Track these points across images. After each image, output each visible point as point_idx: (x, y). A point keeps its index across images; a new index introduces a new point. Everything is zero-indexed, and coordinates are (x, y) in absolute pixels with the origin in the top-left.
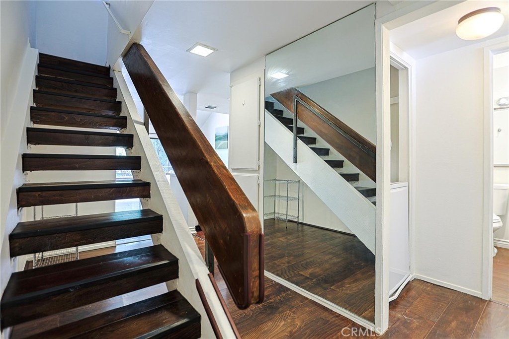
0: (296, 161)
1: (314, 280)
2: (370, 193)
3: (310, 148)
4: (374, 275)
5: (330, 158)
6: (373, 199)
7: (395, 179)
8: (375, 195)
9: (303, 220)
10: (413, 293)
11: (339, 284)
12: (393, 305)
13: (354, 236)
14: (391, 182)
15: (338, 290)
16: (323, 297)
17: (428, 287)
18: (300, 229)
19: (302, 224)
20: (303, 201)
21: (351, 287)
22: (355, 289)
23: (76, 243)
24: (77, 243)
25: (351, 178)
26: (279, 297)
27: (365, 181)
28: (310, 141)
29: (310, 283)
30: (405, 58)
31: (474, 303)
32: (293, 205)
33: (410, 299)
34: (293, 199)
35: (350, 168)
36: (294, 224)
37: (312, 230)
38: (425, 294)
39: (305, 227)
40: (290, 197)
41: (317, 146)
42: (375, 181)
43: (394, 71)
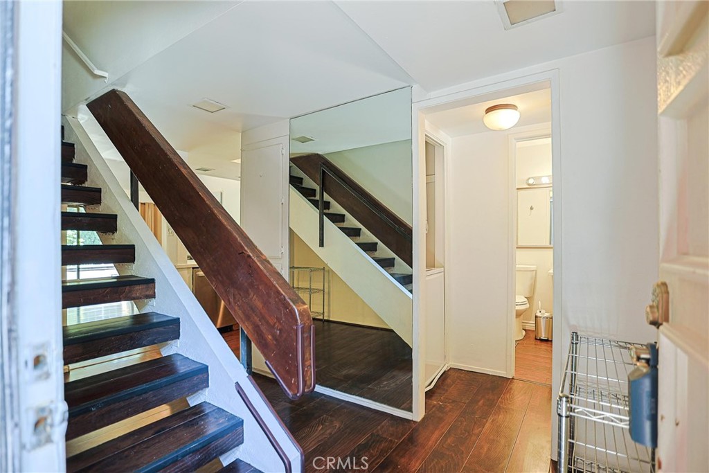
0: (322, 245)
1: (349, 382)
2: (407, 280)
3: (339, 228)
4: (411, 370)
5: (362, 239)
6: (409, 286)
7: (431, 265)
8: (411, 282)
9: (329, 316)
10: (449, 381)
11: (376, 382)
12: (429, 395)
13: (392, 331)
14: (427, 267)
15: (376, 388)
16: (361, 397)
17: (462, 374)
18: (326, 328)
19: (328, 321)
20: (329, 293)
21: (388, 384)
22: (393, 384)
23: (76, 359)
24: (78, 358)
25: (386, 263)
26: (312, 404)
27: (401, 266)
28: (337, 219)
29: (345, 385)
30: (441, 136)
31: (500, 383)
32: (317, 298)
33: (446, 387)
34: (318, 291)
35: (385, 251)
36: (319, 322)
37: (341, 328)
38: (459, 381)
39: (332, 325)
40: (314, 289)
41: (345, 225)
42: (412, 267)
43: (430, 146)
